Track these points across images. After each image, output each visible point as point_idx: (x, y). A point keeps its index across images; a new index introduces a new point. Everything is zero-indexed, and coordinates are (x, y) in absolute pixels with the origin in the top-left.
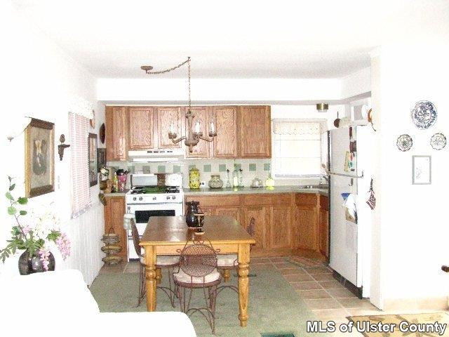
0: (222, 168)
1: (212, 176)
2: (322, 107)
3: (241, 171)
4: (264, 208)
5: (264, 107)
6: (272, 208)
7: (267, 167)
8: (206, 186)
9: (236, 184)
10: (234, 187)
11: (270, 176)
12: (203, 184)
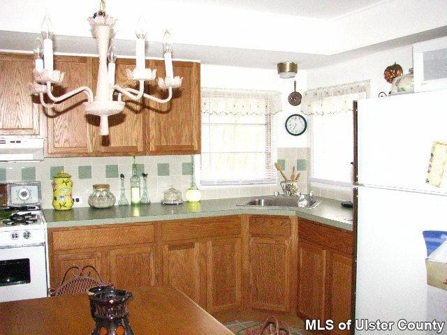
0: (112, 171)
1: (95, 187)
2: (288, 69)
3: (144, 175)
4: (197, 245)
5: (190, 65)
6: (210, 244)
7: (189, 169)
8: (83, 204)
9: (136, 200)
10: (133, 205)
11: (193, 185)
12: (78, 200)
